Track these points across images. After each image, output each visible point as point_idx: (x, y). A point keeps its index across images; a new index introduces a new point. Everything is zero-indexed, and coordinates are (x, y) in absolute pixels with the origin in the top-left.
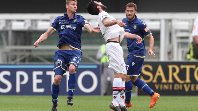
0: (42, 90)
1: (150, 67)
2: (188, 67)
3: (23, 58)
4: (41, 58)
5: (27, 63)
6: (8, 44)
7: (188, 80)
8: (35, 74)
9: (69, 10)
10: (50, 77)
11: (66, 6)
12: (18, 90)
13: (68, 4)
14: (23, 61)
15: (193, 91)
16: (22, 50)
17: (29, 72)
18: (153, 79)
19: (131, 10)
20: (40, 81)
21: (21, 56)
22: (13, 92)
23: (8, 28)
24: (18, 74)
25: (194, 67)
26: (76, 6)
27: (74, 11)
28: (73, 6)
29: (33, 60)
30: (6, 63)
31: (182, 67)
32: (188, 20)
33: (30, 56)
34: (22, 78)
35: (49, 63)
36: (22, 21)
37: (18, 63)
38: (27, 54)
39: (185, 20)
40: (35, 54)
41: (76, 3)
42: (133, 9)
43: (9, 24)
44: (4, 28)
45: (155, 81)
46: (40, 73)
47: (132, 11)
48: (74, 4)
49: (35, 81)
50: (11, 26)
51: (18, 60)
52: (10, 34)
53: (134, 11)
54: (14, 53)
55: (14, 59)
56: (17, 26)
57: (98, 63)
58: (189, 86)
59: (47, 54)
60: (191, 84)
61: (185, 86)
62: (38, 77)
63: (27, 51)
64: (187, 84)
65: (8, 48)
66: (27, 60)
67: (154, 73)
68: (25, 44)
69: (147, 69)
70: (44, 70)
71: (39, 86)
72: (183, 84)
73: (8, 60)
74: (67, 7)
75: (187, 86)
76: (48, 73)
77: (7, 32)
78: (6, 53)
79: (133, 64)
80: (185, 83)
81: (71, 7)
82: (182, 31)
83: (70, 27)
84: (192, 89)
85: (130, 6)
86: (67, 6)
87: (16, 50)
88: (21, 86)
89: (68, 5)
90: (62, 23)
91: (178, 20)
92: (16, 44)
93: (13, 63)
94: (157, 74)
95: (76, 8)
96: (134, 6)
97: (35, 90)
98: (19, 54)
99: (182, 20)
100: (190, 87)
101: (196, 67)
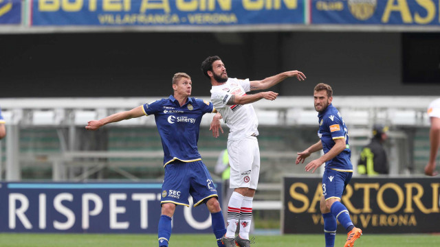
0: (125, 225)
1: (305, 187)
2: (367, 187)
3: (93, 172)
4: (122, 172)
5: (100, 180)
6: (68, 149)
7: (367, 209)
8: (114, 198)
9: (180, 94)
10: (138, 203)
11: (173, 87)
12: (85, 224)
13: (176, 83)
14: (94, 176)
15: (375, 227)
16: (92, 159)
17: (104, 195)
18: (309, 207)
19: (321, 96)
20: (122, 210)
21: (91, 168)
22: (77, 228)
23: (69, 122)
24: (86, 198)
25: (376, 186)
26: (190, 86)
27: (187, 94)
28: (184, 87)
29: (110, 174)
30: (64, 179)
31: (357, 186)
32: (367, 109)
33: (105, 169)
34: (92, 205)
35: (136, 180)
36: (92, 110)
37: (86, 180)
38: (101, 165)
39: (362, 109)
40: (113, 166)
41: (189, 81)
42: (324, 93)
43: (70, 116)
44: (62, 122)
45: (312, 210)
46: (123, 197)
47: (321, 98)
48: (186, 83)
49: (115, 210)
50: (73, 118)
51: (86, 174)
52: (72, 132)
53: (326, 98)
54: (79, 164)
55: (79, 173)
56: (83, 118)
57: (218, 180)
58: (368, 217)
59: (133, 165)
60: (371, 214)
61: (362, 218)
62: (119, 203)
63: (101, 159)
64: (366, 215)
65: (70, 155)
66: (100, 175)
67: (310, 196)
68: (97, 149)
69: (299, 190)
70: (129, 192)
71: (120, 218)
72: (358, 215)
73: (68, 175)
74: (174, 89)
75: (366, 218)
76: (136, 197)
77: (67, 129)
78: (65, 163)
79: (331, 179)
80: (361, 213)
81: (182, 88)
82: (357, 127)
83: (186, 120)
84: (374, 222)
85: (319, 89)
86: (175, 87)
87: (82, 159)
88: (91, 218)
89: (177, 85)
90: (170, 112)
91: (350, 108)
92: (81, 149)
93: (77, 180)
94: (316, 198)
95: (190, 89)
96: (326, 89)
97: (114, 224)
98: (86, 165)
99: (356, 109)
100: (371, 220)
101: (381, 186)
